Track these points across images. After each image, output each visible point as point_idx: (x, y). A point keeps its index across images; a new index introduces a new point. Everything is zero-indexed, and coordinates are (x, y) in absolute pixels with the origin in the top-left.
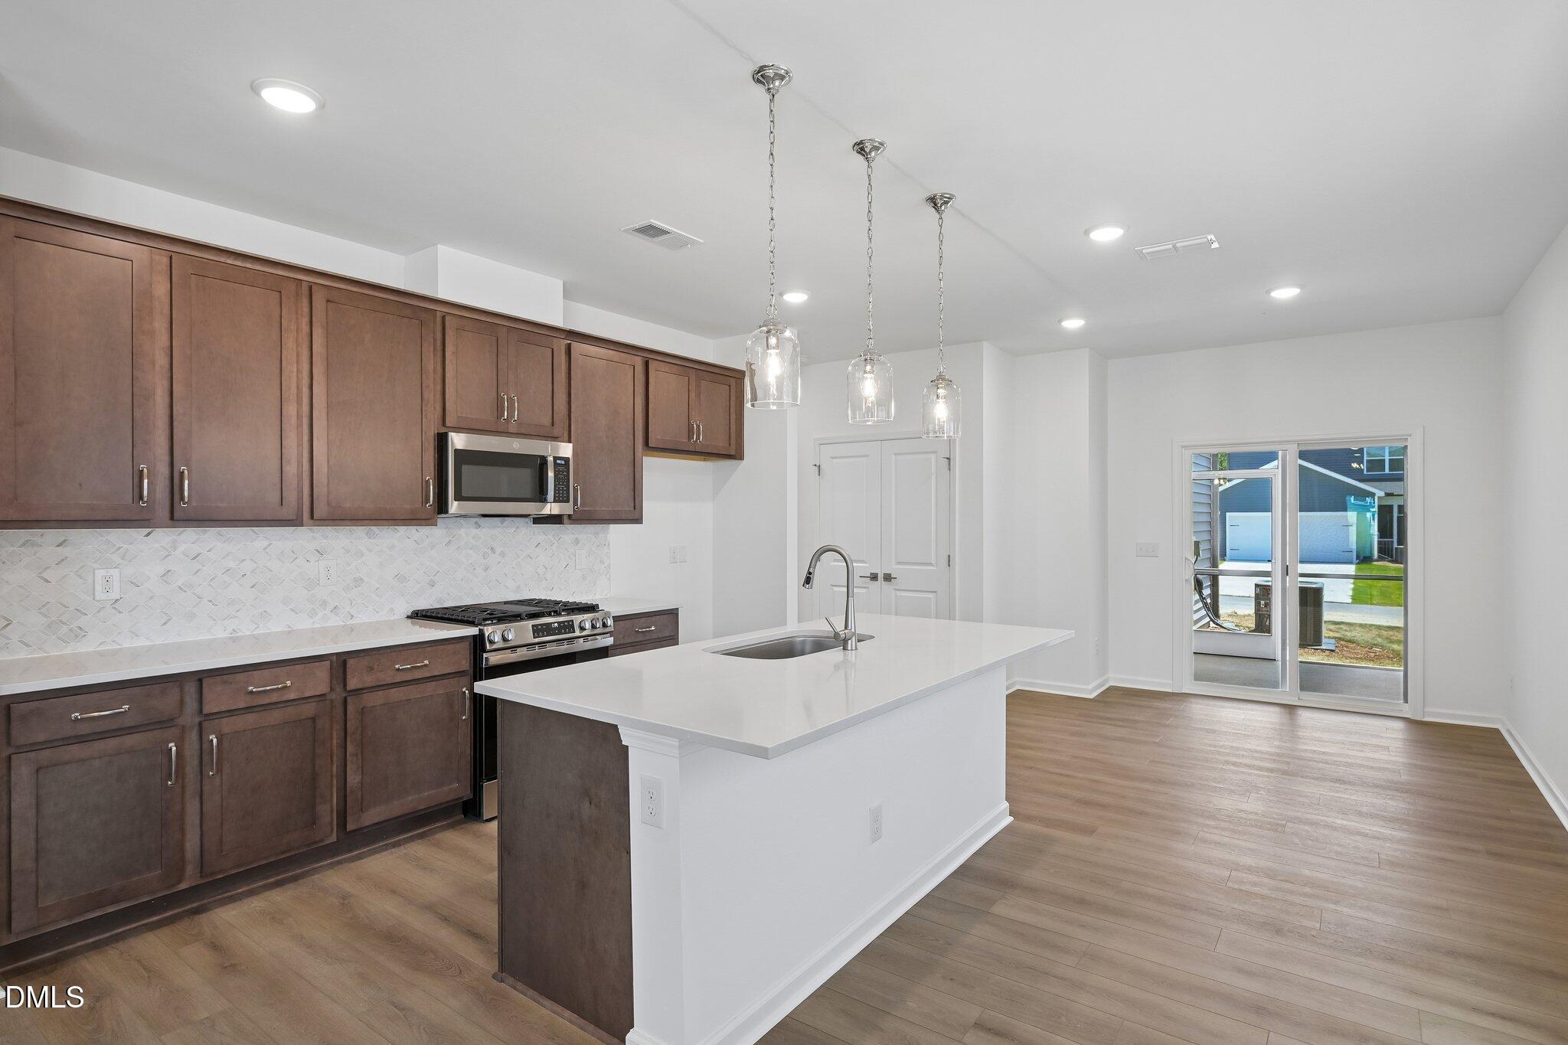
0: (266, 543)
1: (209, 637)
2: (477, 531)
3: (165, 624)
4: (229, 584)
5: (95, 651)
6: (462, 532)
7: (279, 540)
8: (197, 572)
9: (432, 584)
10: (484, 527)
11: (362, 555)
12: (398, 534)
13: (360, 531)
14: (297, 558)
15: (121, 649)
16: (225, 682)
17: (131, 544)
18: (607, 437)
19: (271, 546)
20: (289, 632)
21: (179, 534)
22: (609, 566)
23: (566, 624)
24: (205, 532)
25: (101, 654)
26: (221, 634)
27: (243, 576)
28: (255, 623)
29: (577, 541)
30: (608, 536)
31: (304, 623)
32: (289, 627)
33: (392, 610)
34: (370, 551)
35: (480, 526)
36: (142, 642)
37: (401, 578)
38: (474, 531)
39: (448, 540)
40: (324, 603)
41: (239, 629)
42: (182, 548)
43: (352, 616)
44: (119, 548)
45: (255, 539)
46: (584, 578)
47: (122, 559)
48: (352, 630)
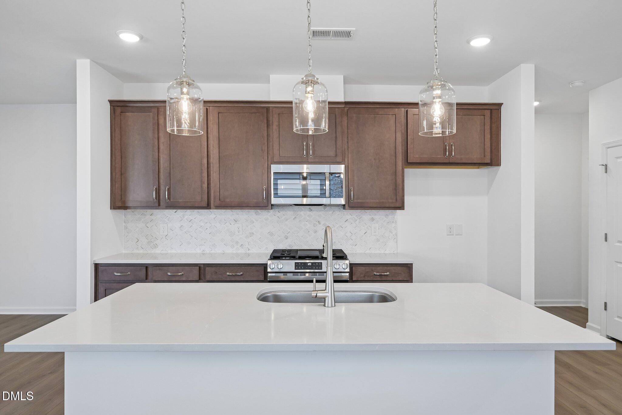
0: (215, 216)
1: (194, 252)
2: (310, 213)
3: (181, 245)
4: (202, 232)
5: (160, 253)
6: (302, 213)
7: (220, 215)
8: (191, 227)
9: (287, 238)
10: (314, 211)
11: (253, 222)
12: (269, 214)
13: (252, 212)
14: (226, 223)
15: (167, 253)
16: (160, 269)
17: (171, 215)
18: (375, 159)
19: (217, 217)
20: (224, 253)
21: (185, 212)
22: (396, 235)
23: (317, 264)
24: (194, 211)
25: (162, 254)
26: (199, 251)
27: (207, 229)
28: (211, 249)
29: (373, 219)
30: (396, 217)
31: (229, 251)
32: (223, 251)
33: (267, 248)
34: (257, 221)
35: (312, 210)
36: (173, 251)
37: (271, 234)
38: (308, 213)
39: (294, 217)
40: (237, 243)
41: (205, 250)
42: (186, 217)
43: (249, 249)
44: (167, 217)
45: (210, 215)
46: (378, 240)
47: (168, 220)
48: (249, 256)
